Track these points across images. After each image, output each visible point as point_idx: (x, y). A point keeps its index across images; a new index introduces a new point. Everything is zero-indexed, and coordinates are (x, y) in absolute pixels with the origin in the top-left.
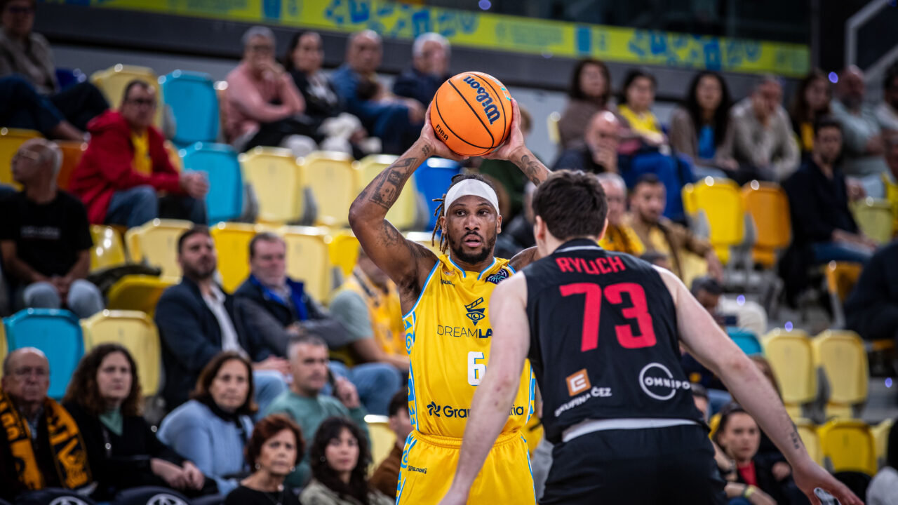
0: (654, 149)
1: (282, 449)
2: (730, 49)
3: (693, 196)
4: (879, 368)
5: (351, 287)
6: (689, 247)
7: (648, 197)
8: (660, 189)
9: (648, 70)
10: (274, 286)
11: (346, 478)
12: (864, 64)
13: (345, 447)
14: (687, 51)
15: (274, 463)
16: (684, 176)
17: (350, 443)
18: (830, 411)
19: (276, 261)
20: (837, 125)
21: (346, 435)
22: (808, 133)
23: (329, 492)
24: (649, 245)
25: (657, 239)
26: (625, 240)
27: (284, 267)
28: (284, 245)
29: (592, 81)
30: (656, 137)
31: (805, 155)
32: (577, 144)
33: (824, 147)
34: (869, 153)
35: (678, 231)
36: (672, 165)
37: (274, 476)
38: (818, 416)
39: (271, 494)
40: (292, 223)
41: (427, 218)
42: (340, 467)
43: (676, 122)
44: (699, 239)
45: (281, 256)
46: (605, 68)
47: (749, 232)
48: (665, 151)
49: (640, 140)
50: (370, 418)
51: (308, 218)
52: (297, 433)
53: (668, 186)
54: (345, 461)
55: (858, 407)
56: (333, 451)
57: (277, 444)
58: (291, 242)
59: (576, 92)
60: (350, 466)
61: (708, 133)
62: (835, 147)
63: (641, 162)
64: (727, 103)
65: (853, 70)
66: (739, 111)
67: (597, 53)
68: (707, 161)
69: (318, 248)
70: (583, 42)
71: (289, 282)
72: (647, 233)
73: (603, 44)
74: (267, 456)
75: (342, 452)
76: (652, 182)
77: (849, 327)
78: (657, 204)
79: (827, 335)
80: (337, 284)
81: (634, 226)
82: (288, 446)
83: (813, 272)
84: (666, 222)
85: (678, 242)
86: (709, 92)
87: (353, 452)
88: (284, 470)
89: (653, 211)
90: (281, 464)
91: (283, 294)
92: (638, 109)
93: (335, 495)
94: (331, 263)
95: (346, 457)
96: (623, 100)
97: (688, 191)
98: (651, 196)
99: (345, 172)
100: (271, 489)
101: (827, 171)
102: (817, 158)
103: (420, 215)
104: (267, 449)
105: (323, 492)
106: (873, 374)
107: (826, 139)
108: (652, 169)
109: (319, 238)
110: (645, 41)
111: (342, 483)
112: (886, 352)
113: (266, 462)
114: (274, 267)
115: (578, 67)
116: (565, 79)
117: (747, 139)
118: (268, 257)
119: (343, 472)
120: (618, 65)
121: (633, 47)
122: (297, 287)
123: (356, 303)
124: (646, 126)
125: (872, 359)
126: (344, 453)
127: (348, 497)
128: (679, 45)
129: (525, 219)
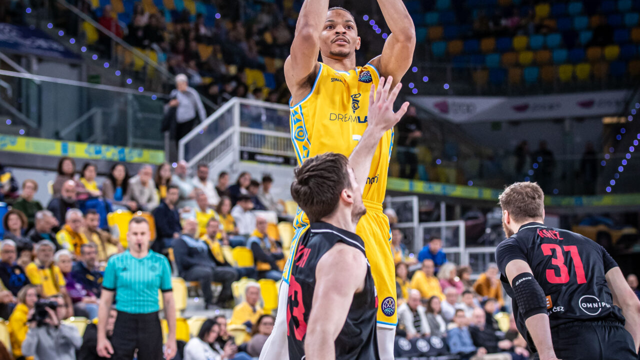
0: (96, 198)
2: (130, 152)
3: (112, 218)
4: (193, 293)
6: (109, 241)
7: (92, 220)
8: (97, 216)
9: (93, 162)
12: (187, 159)
14: (110, 153)
16: (108, 209)
20: (176, 187)
22: (163, 189)
24: (91, 241)
25: (95, 238)
26: (80, 239)
29: (67, 167)
30: (96, 192)
31: (162, 200)
32: (58, 196)
33: (171, 197)
34: (190, 198)
35: (105, 234)
36: (103, 205)
43: (105, 185)
44: (114, 238)
46: (74, 161)
48: (101, 199)
49: (89, 194)
53: (101, 215)
55: (183, 311)
59: (60, 172)
61: (119, 190)
62: (176, 197)
63: (90, 203)
64: (127, 177)
65: (182, 162)
66: (133, 181)
67: (71, 154)
68: (119, 202)
70: (65, 149)
72: (91, 235)
73: (73, 150)
76: (94, 213)
78: (96, 223)
81: (85, 232)
84: (99, 230)
85: (105, 239)
86: (119, 172)
89: (94, 226)
92: (89, 180)
96: (82, 175)
97: (110, 216)
98: (94, 219)
101: (171, 207)
102: (167, 201)
106: (189, 296)
108: (94, 207)
110: (92, 148)
112: (196, 286)
115: (61, 161)
116: (55, 165)
117: (137, 193)
120: (80, 160)
121: (87, 151)
124: (92, 187)
125: (189, 290)
128: (107, 150)
129: (36, 230)
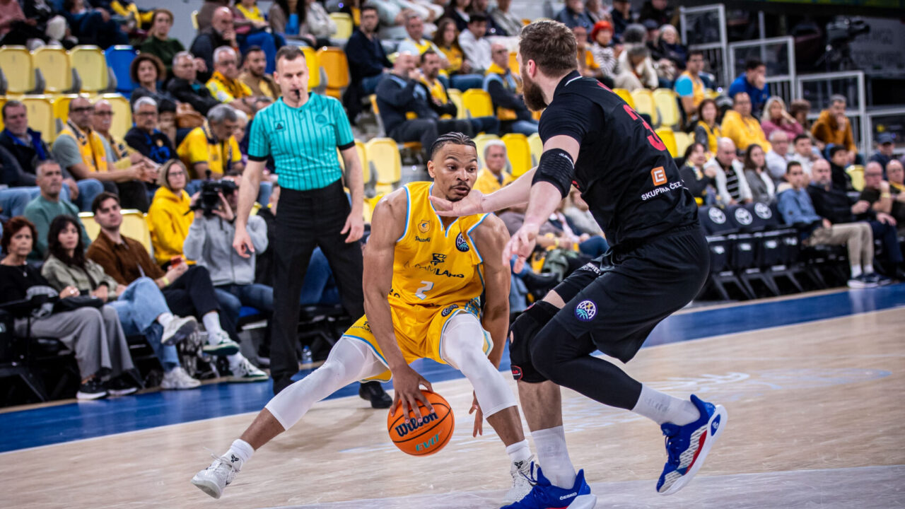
0: (261, 30)
1: (24, 239)
4: (408, 160)
5: (67, 131)
7: (257, 60)
10: (20, 135)
11: (71, 254)
13: (70, 234)
15: (20, 249)
17: (73, 231)
18: (378, 188)
19: (20, 118)
21: (71, 226)
22: (356, 13)
23: (62, 263)
24: (258, 90)
25: (263, 87)
27: (26, 121)
28: (25, 107)
30: (260, 22)
31: (356, 29)
32: (207, 30)
33: (366, 22)
34: (397, 24)
36: (272, 38)
37: (19, 257)
38: (372, 192)
39: (19, 267)
40: (28, 93)
41: (116, 84)
42: (68, 246)
43: (271, 11)
45: (23, 115)
47: (323, 79)
48: (269, 31)
49: (251, 25)
50: (81, 215)
51: (39, 89)
52: (32, 228)
53: (268, 52)
54: (70, 243)
55: (395, 185)
56: (63, 237)
57: (20, 237)
58: (28, 105)
60: (74, 246)
61: (294, 17)
62: (374, 22)
63: (251, 38)
68: (295, 36)
69: (46, 107)
71: (30, 131)
74: (14, 244)
75: (69, 238)
76: (258, 50)
77: (388, 135)
79: (374, 140)
80: (60, 129)
82: (27, 237)
83: (364, 101)
87: (75, 237)
88: (26, 253)
89: (261, 68)
90: (24, 249)
91: (27, 140)
92: (248, 5)
93: (66, 266)
94: (55, 116)
95: (71, 240)
99: (62, 57)
100: (19, 264)
101: (369, 36)
102: (362, 29)
103: (111, 82)
104: (14, 240)
105: (57, 263)
106: (404, 164)
107: (367, 17)
108: (259, 42)
109: (46, 101)
111: (69, 257)
112: (413, 149)
113: (14, 248)
114: (19, 122)
118: (14, 117)
119: (69, 250)
122: (36, 135)
123: (71, 143)
124: (255, 16)
125: (403, 155)
126: (70, 238)
127: (73, 266)
